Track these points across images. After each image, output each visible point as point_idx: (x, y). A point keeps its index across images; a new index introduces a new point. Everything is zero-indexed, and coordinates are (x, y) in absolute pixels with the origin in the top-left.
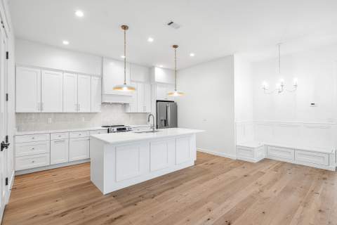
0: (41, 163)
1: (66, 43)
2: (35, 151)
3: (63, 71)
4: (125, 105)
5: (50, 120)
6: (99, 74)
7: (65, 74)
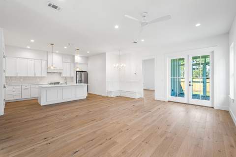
0: (17, 98)
1: (28, 47)
2: (14, 93)
3: (28, 59)
4: (60, 73)
5: (22, 80)
6: (46, 59)
7: (29, 60)
